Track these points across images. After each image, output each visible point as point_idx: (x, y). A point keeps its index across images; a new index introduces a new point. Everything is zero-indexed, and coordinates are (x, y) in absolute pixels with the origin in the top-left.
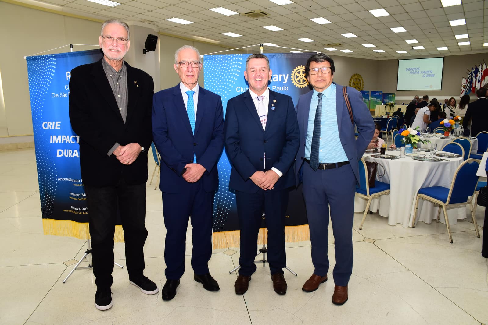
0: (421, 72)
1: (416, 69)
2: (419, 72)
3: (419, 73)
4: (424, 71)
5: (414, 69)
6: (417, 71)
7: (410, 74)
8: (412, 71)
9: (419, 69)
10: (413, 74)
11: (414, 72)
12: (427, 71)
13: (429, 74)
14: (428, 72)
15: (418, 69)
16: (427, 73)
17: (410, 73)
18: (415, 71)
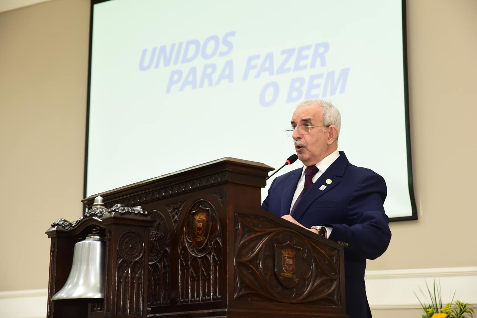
0: (249, 67)
1: (211, 46)
2: (229, 64)
3: (230, 78)
4: (270, 56)
5: (192, 49)
6: (220, 62)
7: (168, 91)
8: (185, 68)
9: (230, 46)
10: (188, 88)
11: (193, 70)
12: (289, 53)
13: (306, 74)
14: (300, 57)
15: (223, 48)
16: (291, 64)
17: (172, 82)
18: (199, 63)
